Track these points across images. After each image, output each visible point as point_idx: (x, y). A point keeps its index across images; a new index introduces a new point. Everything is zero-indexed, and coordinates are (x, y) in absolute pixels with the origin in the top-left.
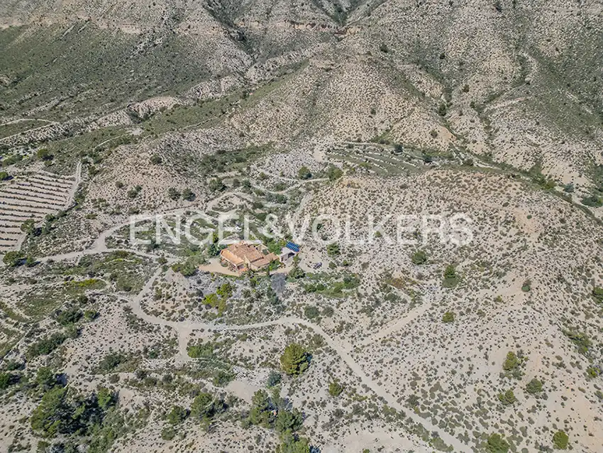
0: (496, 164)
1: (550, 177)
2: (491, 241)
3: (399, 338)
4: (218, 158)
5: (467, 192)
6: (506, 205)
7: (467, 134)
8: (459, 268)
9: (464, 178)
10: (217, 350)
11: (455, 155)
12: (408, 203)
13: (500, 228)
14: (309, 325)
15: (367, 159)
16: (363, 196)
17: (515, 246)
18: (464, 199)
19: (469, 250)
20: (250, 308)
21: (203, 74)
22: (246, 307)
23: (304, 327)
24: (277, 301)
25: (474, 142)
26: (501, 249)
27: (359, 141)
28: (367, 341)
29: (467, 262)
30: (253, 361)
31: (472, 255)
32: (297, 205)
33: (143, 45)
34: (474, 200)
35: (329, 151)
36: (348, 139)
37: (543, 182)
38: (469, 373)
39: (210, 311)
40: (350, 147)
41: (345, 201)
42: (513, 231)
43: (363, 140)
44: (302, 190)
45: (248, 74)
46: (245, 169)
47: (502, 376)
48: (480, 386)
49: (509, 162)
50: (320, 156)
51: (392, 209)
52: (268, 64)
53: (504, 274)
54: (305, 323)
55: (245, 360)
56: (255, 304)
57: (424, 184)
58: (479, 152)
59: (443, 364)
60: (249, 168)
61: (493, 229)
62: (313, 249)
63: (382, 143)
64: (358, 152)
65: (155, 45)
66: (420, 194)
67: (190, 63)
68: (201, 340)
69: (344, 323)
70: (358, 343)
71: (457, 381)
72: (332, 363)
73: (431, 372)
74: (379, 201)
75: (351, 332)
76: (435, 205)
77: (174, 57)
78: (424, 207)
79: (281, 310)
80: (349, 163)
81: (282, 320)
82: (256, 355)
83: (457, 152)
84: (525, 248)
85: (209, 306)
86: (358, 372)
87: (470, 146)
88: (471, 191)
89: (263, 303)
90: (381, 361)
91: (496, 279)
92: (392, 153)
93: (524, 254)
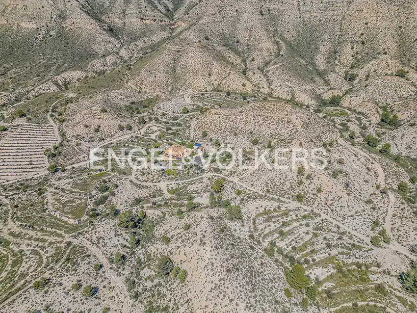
0: (275, 98)
1: (299, 102)
2: (283, 130)
3: (256, 172)
4: (132, 106)
5: (270, 111)
6: (287, 115)
7: (259, 84)
8: (272, 144)
9: (267, 105)
10: (182, 190)
11: (256, 95)
12: (244, 119)
13: (286, 125)
14: (217, 175)
15: (214, 101)
16: (223, 118)
17: (293, 131)
18: (269, 115)
19: (275, 136)
20: (188, 173)
21: (93, 55)
22: (186, 172)
23: (216, 176)
24: (200, 168)
25: (263, 88)
26: (288, 133)
27: (206, 91)
28: (244, 176)
29: (275, 140)
30: (199, 191)
31: (277, 137)
32: (190, 126)
33: (41, 36)
34: (273, 115)
35: (192, 98)
36: (201, 91)
37: (297, 104)
38: (286, 178)
39: (170, 177)
40: (203, 94)
41: (215, 121)
42: (291, 125)
43: (208, 90)
44: (188, 119)
45: (121, 53)
46: (151, 111)
47: (297, 176)
48: (291, 181)
49: (280, 97)
50: (188, 101)
51: (238, 123)
52: (132, 46)
53: (292, 142)
54: (215, 174)
55: (196, 191)
56: (190, 170)
57: (250, 110)
58: (266, 93)
59: (276, 177)
60: (153, 110)
61: (283, 126)
62: (207, 145)
63: (219, 91)
64: (208, 97)
65: (51, 36)
66: (249, 115)
67: (81, 47)
68: (172, 188)
69: (232, 171)
70: (241, 177)
71: (282, 181)
72: (233, 185)
73: (272, 180)
74: (231, 120)
75: (236, 174)
76: (257, 119)
77: (67, 43)
78: (252, 120)
79: (203, 171)
80: (205, 103)
81: (205, 175)
82: (200, 188)
83: (257, 94)
84: (297, 131)
85: (169, 175)
86: (244, 186)
87: (261, 90)
88: (271, 111)
89: (193, 170)
90: (252, 181)
91: (289, 144)
92: (225, 96)
93: (297, 133)
